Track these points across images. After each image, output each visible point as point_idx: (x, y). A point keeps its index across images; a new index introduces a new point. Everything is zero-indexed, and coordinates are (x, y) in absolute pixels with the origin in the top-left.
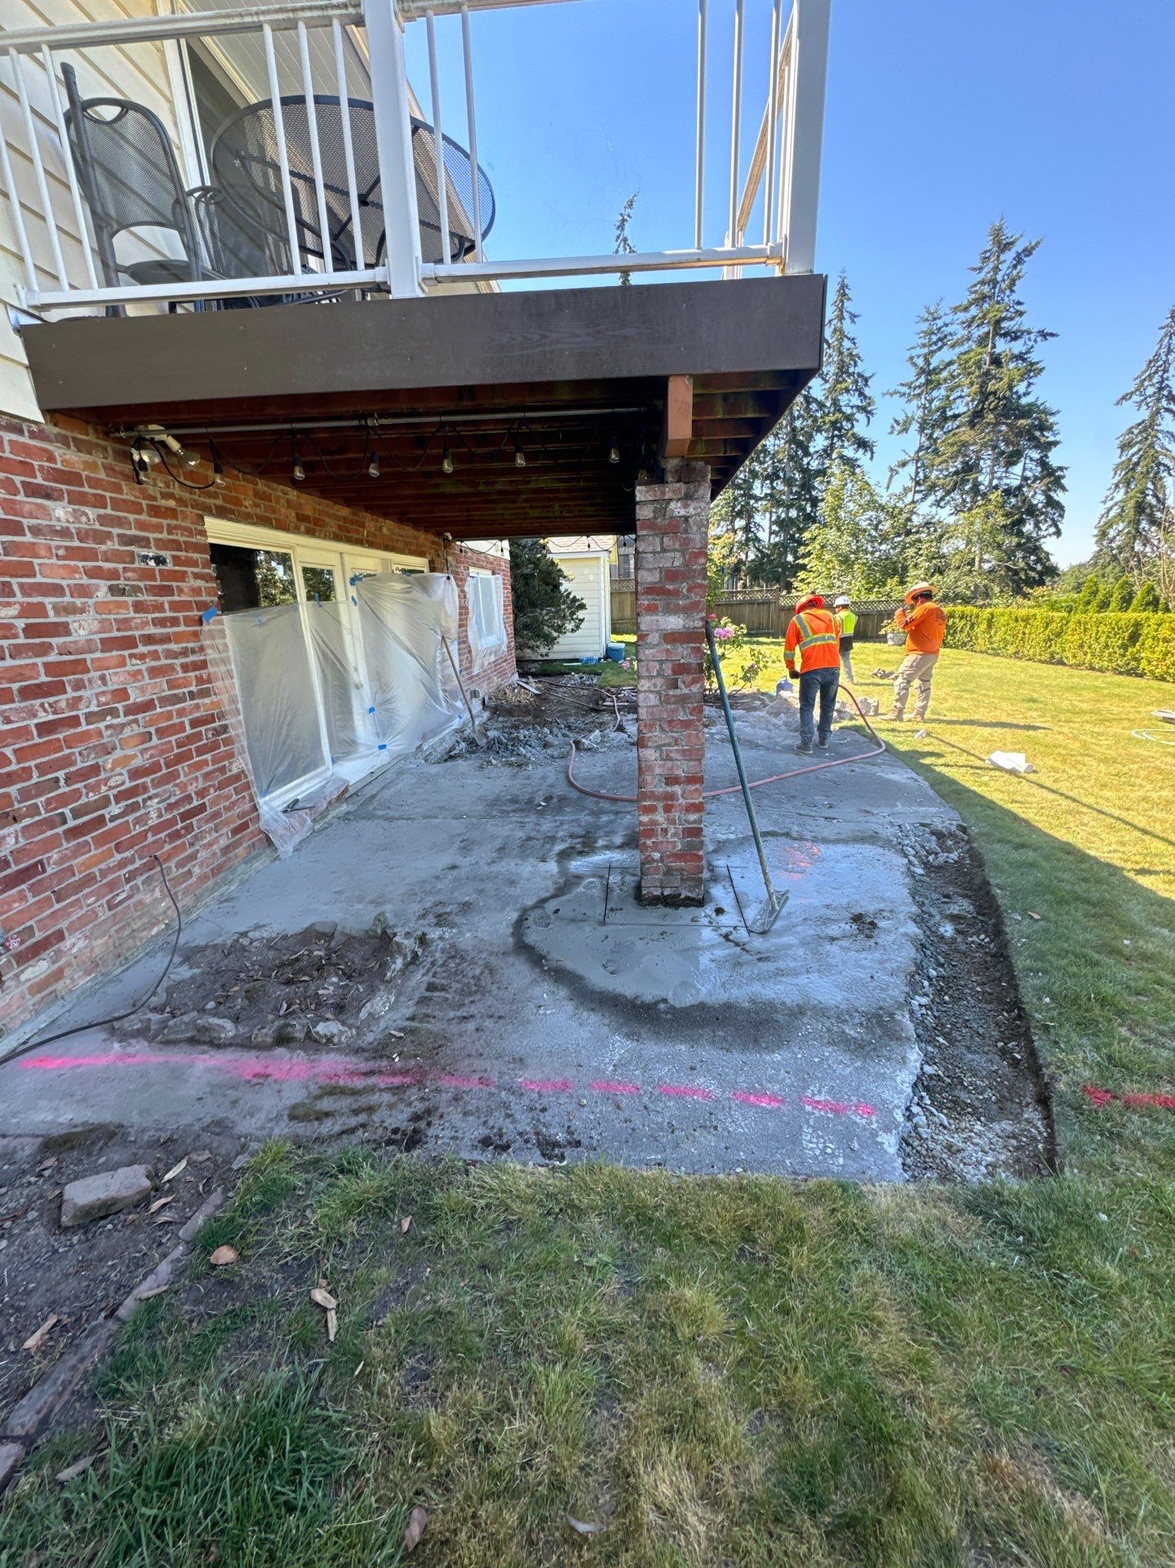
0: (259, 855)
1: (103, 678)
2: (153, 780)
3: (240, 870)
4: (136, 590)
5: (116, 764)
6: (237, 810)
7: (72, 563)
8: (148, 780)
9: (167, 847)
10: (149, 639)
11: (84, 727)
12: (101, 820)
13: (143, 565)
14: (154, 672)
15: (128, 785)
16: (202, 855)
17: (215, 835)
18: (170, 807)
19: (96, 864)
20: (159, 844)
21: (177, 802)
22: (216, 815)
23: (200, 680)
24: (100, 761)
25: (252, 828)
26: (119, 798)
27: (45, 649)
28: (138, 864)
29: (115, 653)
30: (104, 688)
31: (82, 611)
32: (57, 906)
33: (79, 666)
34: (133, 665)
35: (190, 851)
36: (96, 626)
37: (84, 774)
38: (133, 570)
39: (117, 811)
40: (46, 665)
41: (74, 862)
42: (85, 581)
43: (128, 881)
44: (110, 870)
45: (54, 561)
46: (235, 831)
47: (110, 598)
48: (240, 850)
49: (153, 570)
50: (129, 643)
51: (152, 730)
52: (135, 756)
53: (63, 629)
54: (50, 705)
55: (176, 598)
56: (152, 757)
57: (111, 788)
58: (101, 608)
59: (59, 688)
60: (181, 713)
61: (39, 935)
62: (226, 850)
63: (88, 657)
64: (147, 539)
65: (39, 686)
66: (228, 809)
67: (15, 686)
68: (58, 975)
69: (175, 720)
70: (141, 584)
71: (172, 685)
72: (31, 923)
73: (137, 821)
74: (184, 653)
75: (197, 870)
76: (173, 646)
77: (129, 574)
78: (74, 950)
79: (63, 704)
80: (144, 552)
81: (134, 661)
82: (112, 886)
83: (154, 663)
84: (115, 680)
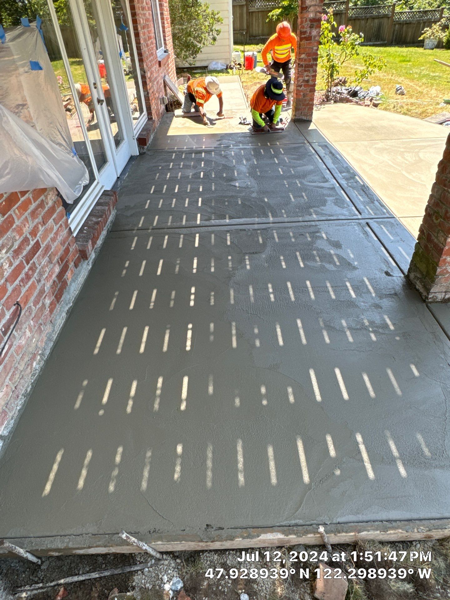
0: (80, 271)
3: (72, 289)
6: (60, 238)
9: (24, 290)
16: (48, 287)
17: (51, 266)
20: (17, 290)
21: (19, 247)
22: (48, 248)
28: (8, 316)
35: (39, 288)
43: (5, 333)
46: (62, 258)
48: (69, 273)
62: (60, 276)
66: (54, 240)
75: (47, 302)
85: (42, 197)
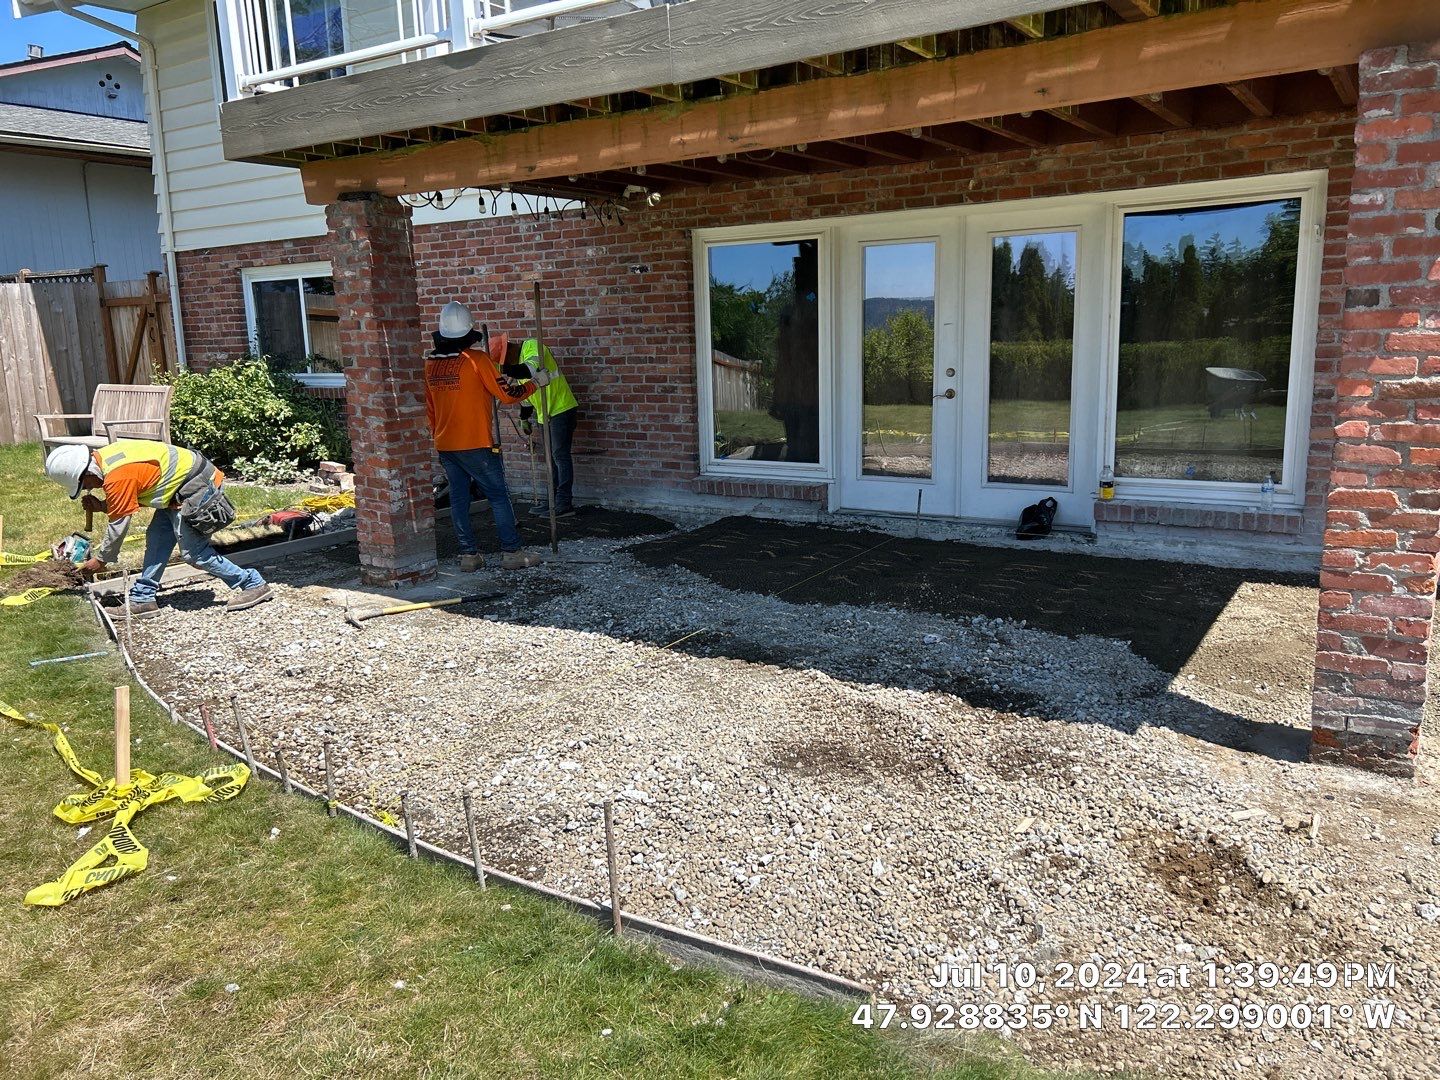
1: (597, 340)
2: (615, 406)
4: (624, 289)
6: (671, 451)
7: (592, 278)
8: (612, 404)
9: (615, 448)
10: (626, 320)
13: (632, 274)
14: (627, 341)
15: (600, 403)
16: (637, 466)
17: (650, 459)
18: (622, 426)
21: (626, 425)
22: (652, 446)
23: (659, 351)
25: (682, 471)
26: (594, 407)
27: (572, 322)
29: (605, 327)
30: (597, 346)
31: (592, 303)
33: (587, 333)
34: (614, 335)
35: (628, 459)
36: (598, 311)
38: (625, 278)
40: (572, 330)
42: (597, 287)
45: (584, 277)
46: (666, 465)
47: (609, 295)
48: (666, 480)
49: (638, 275)
50: (614, 321)
51: (620, 375)
52: (606, 388)
53: (582, 313)
56: (615, 391)
58: (602, 301)
59: (576, 343)
60: (641, 370)
62: (655, 474)
63: (591, 328)
64: (637, 257)
66: (664, 446)
69: (636, 374)
70: (630, 286)
71: (635, 350)
74: (650, 330)
75: (631, 473)
76: (643, 326)
77: (622, 280)
80: (634, 265)
81: (615, 332)
82: (581, 452)
83: (628, 335)
84: (604, 342)
85: (671, 414)
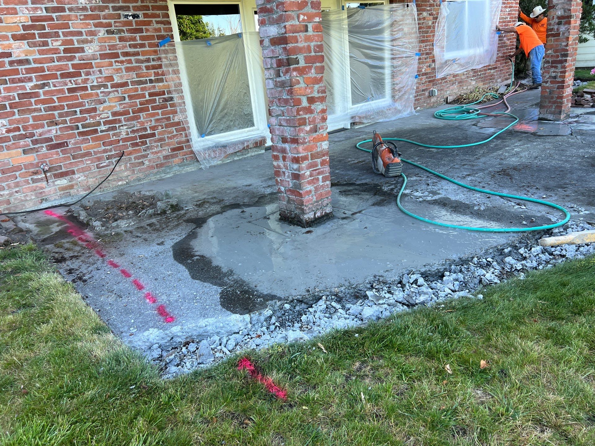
0: (189, 164)
1: (100, 71)
2: (125, 118)
3: (175, 169)
4: (120, 31)
5: (105, 108)
7: (87, 21)
8: (122, 118)
9: (130, 149)
10: (126, 54)
11: (90, 91)
12: (96, 131)
13: (125, 19)
14: (128, 69)
15: (111, 118)
16: (151, 156)
17: (160, 149)
18: (133, 132)
19: (92, 148)
20: (126, 146)
21: (138, 130)
22: (162, 140)
23: (156, 74)
24: (97, 106)
25: (185, 150)
26: (105, 123)
27: (72, 58)
28: (113, 153)
29: (107, 60)
30: (101, 76)
31: (91, 42)
32: (73, 161)
33: (90, 66)
34: (116, 66)
35: (144, 153)
36: (97, 48)
37: (88, 111)
38: (120, 22)
39: (104, 129)
40: (72, 65)
41: (82, 146)
42: (93, 29)
43: (108, 159)
44: (100, 152)
45: (79, 21)
46: (173, 150)
47: (106, 35)
48: (176, 160)
49: (131, 21)
50: (116, 56)
51: (126, 96)
52: (115, 106)
53: (82, 50)
54: (74, 81)
55: (144, 34)
56: (124, 108)
57: (101, 118)
58: (101, 40)
59: (79, 75)
60: (142, 89)
61: (64, 170)
62: (166, 157)
63: (93, 62)
64: (129, 7)
65: (69, 73)
66: (170, 138)
67: (59, 73)
68: (71, 187)
69: (140, 92)
70: (124, 28)
71: (138, 76)
72: (61, 164)
73: (114, 135)
74: (148, 60)
75: (147, 163)
76: (141, 57)
77: (117, 24)
78: (79, 180)
79: (80, 81)
80: (126, 13)
81: (117, 64)
82: (99, 159)
83: (129, 65)
84: (106, 72)
85: (171, 116)
